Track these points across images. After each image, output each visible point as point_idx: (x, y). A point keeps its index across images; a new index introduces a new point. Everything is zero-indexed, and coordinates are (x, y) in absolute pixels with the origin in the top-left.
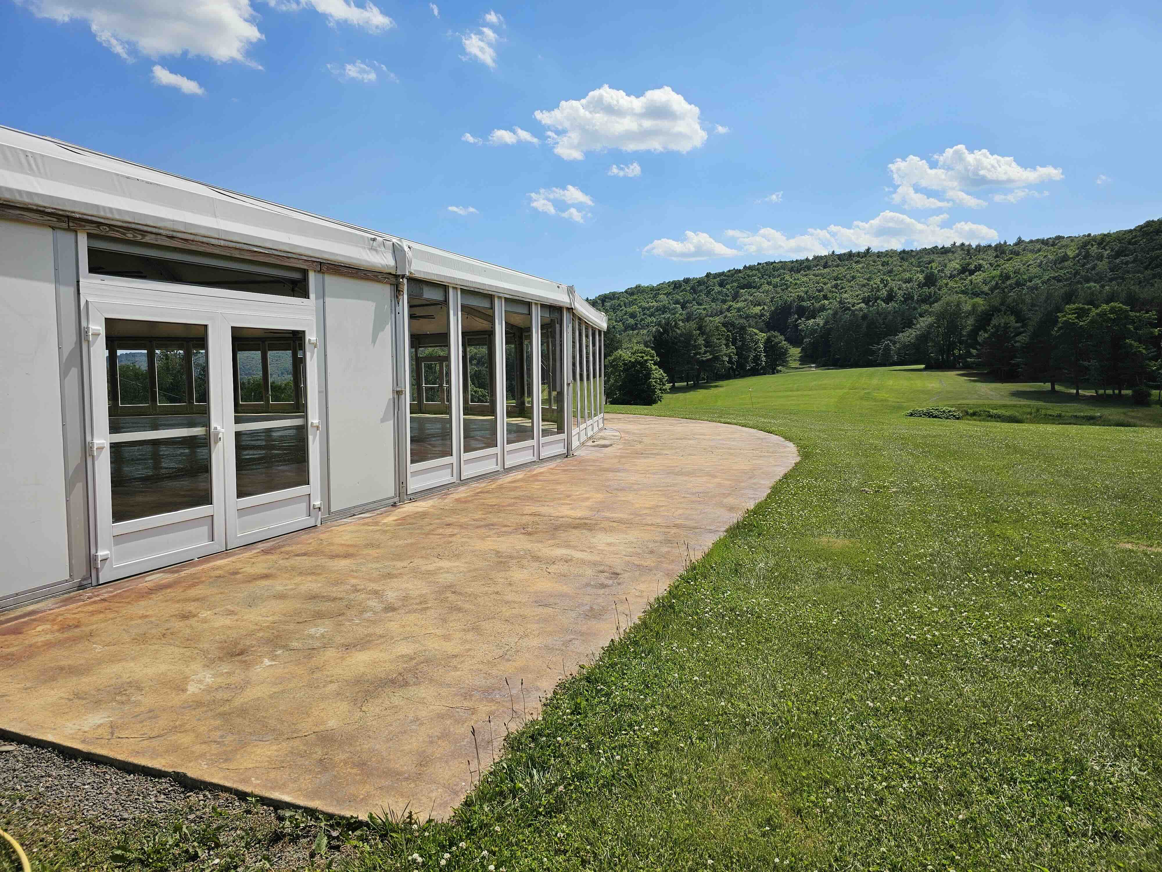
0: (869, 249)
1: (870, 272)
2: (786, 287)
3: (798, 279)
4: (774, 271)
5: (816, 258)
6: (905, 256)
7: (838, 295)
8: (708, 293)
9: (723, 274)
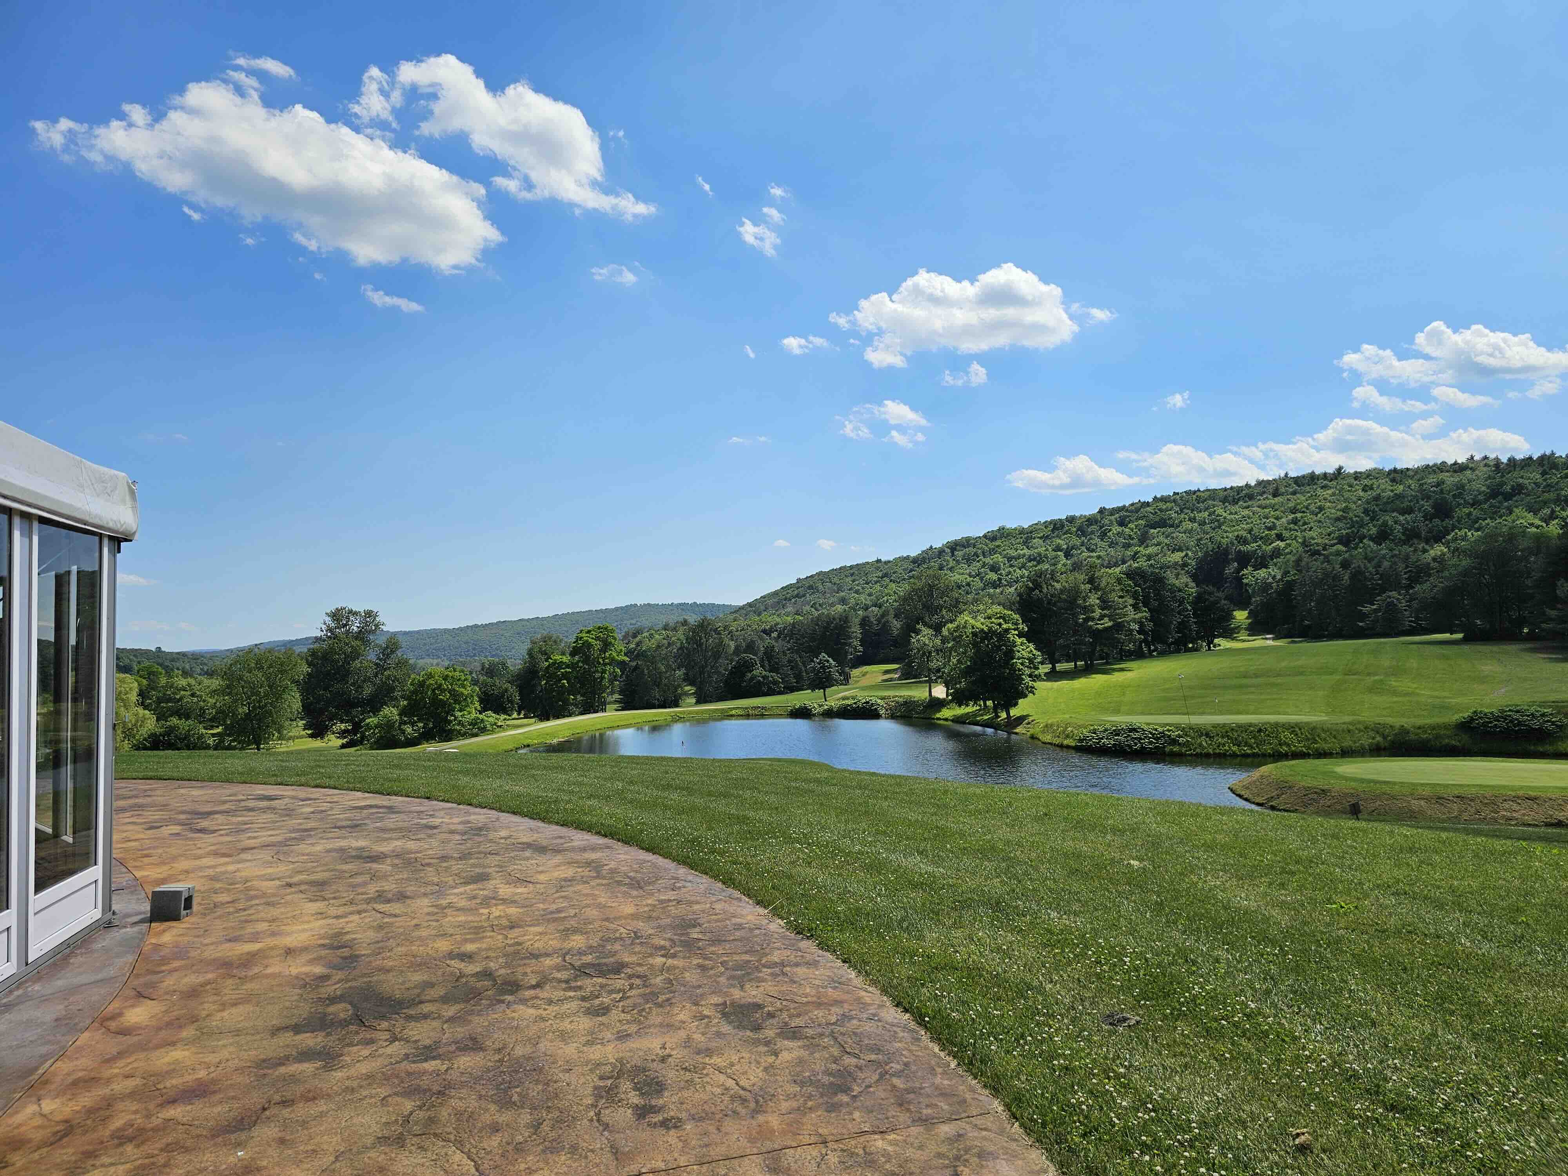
0: (1340, 468)
1: (1346, 500)
2: (1219, 524)
3: (1236, 513)
4: (1198, 503)
5: (1260, 483)
6: (1398, 477)
7: (1299, 534)
8: (1103, 535)
9: (1123, 508)
